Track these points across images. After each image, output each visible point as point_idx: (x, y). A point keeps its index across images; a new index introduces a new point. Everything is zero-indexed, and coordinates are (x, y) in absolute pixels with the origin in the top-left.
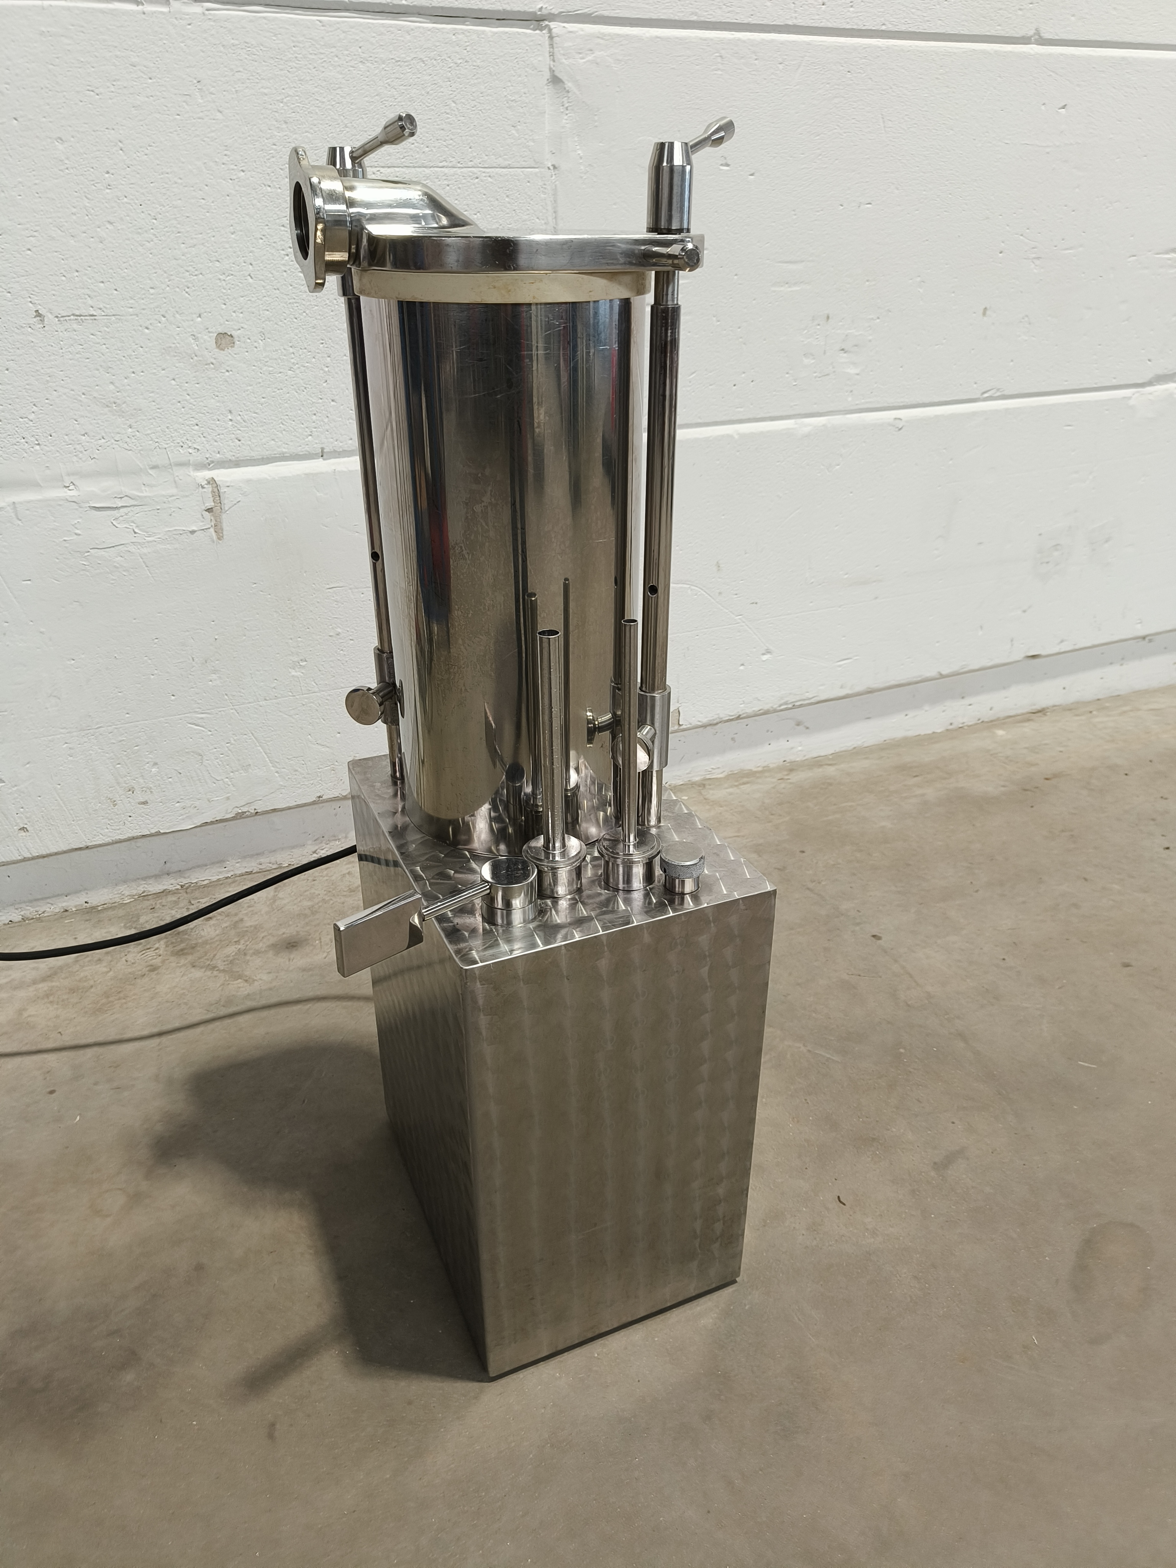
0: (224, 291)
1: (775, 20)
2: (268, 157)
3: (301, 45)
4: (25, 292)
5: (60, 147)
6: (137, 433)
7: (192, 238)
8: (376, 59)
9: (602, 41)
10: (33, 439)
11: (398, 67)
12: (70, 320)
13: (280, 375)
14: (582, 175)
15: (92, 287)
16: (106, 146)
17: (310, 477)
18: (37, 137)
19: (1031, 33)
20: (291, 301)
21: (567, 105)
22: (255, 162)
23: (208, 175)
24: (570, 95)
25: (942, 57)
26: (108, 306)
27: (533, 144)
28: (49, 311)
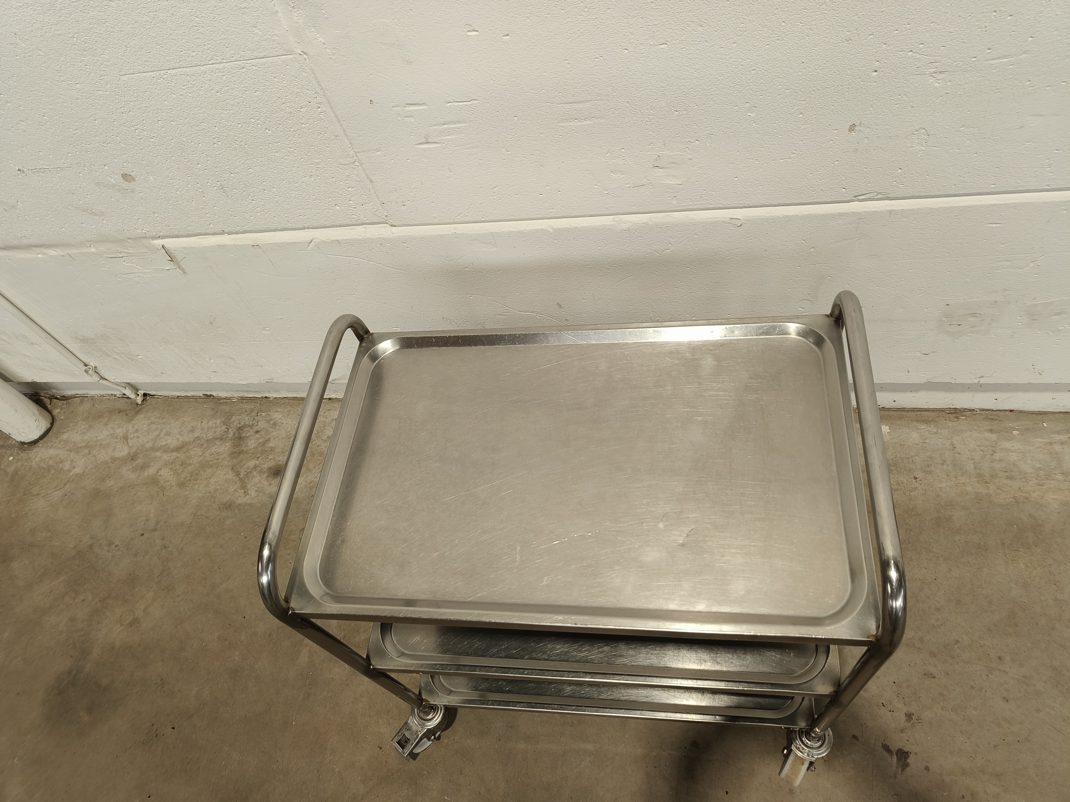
0: (111, 152)
2: (87, 74)
7: (73, 125)
12: (37, 171)
13: (172, 194)
14: (331, 57)
15: (36, 154)
17: (221, 247)
20: (155, 155)
26: (52, 164)
27: (277, 38)
28: (23, 167)
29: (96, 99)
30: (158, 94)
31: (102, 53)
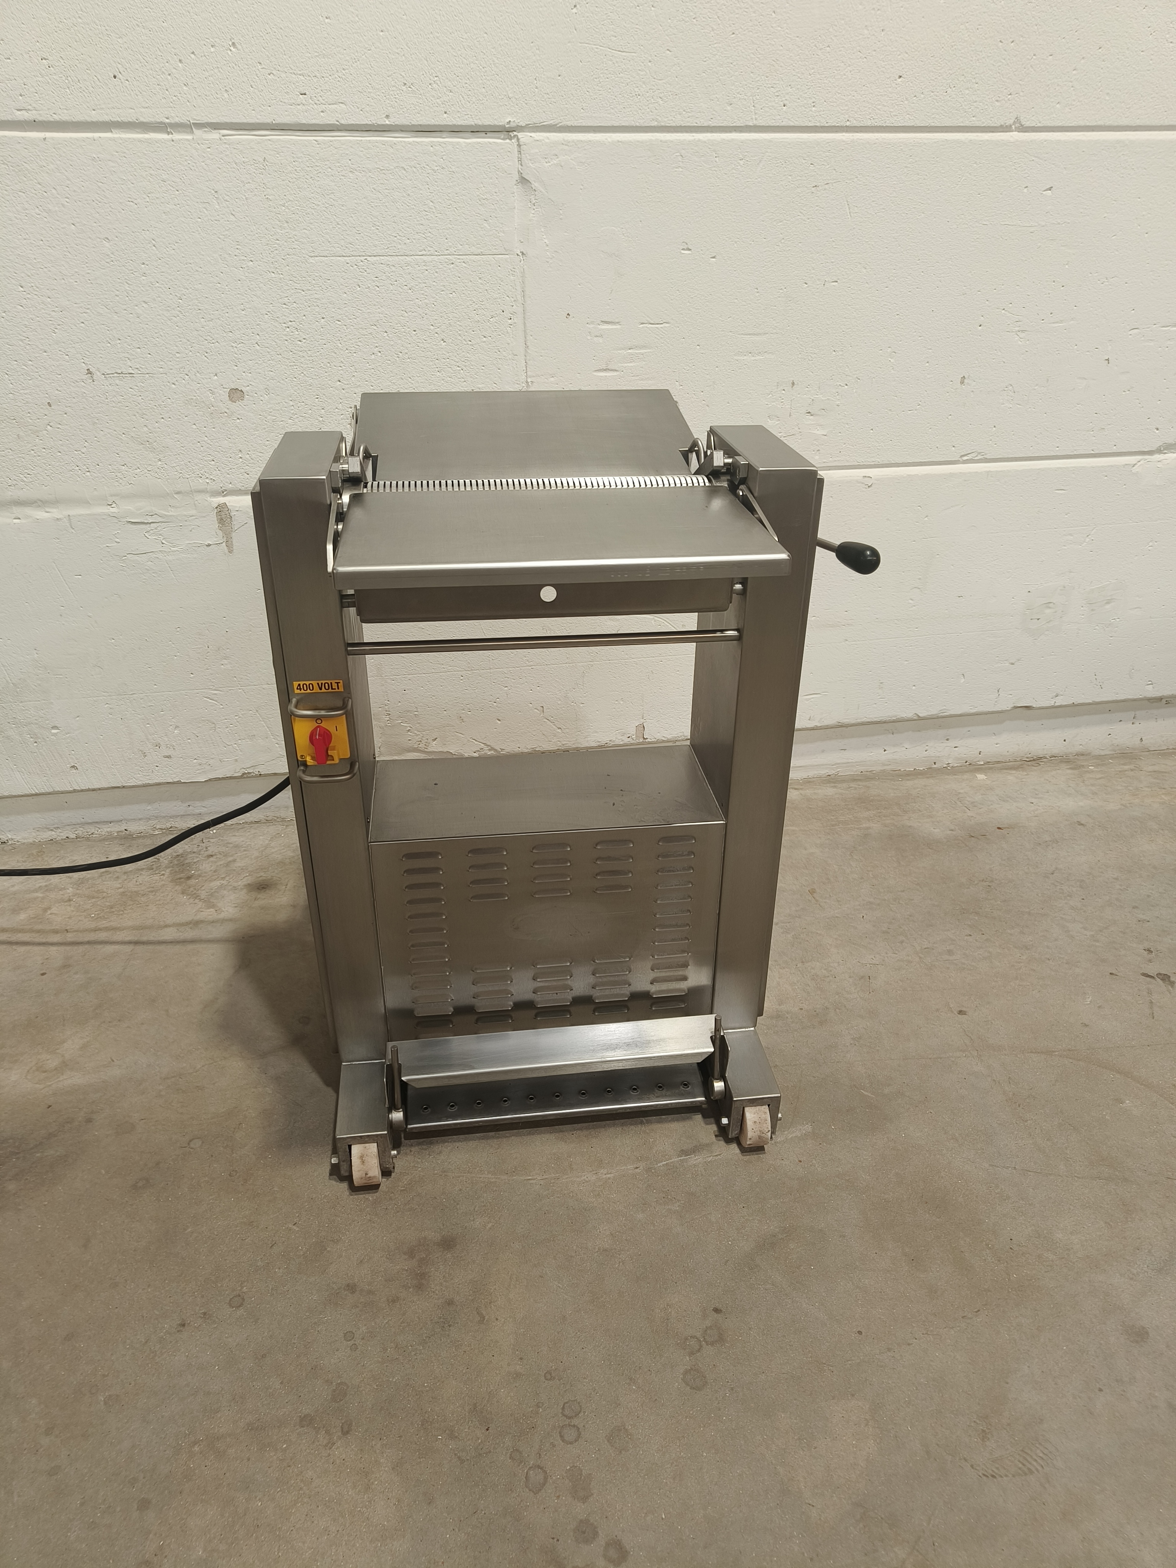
0: (236, 356)
1: (735, 122)
2: (272, 250)
3: (300, 160)
4: (79, 355)
5: (107, 245)
7: (209, 314)
8: (364, 169)
9: (567, 147)
10: (85, 467)
11: (383, 175)
12: (113, 377)
13: (282, 423)
14: (548, 260)
15: (131, 351)
16: (143, 244)
18: (90, 238)
19: (1011, 122)
20: (291, 364)
21: (533, 202)
22: (262, 253)
23: (223, 265)
24: (536, 193)
25: (912, 147)
27: (503, 235)
28: (98, 370)
29: (262, 283)
30: (342, 285)
31: (306, 227)
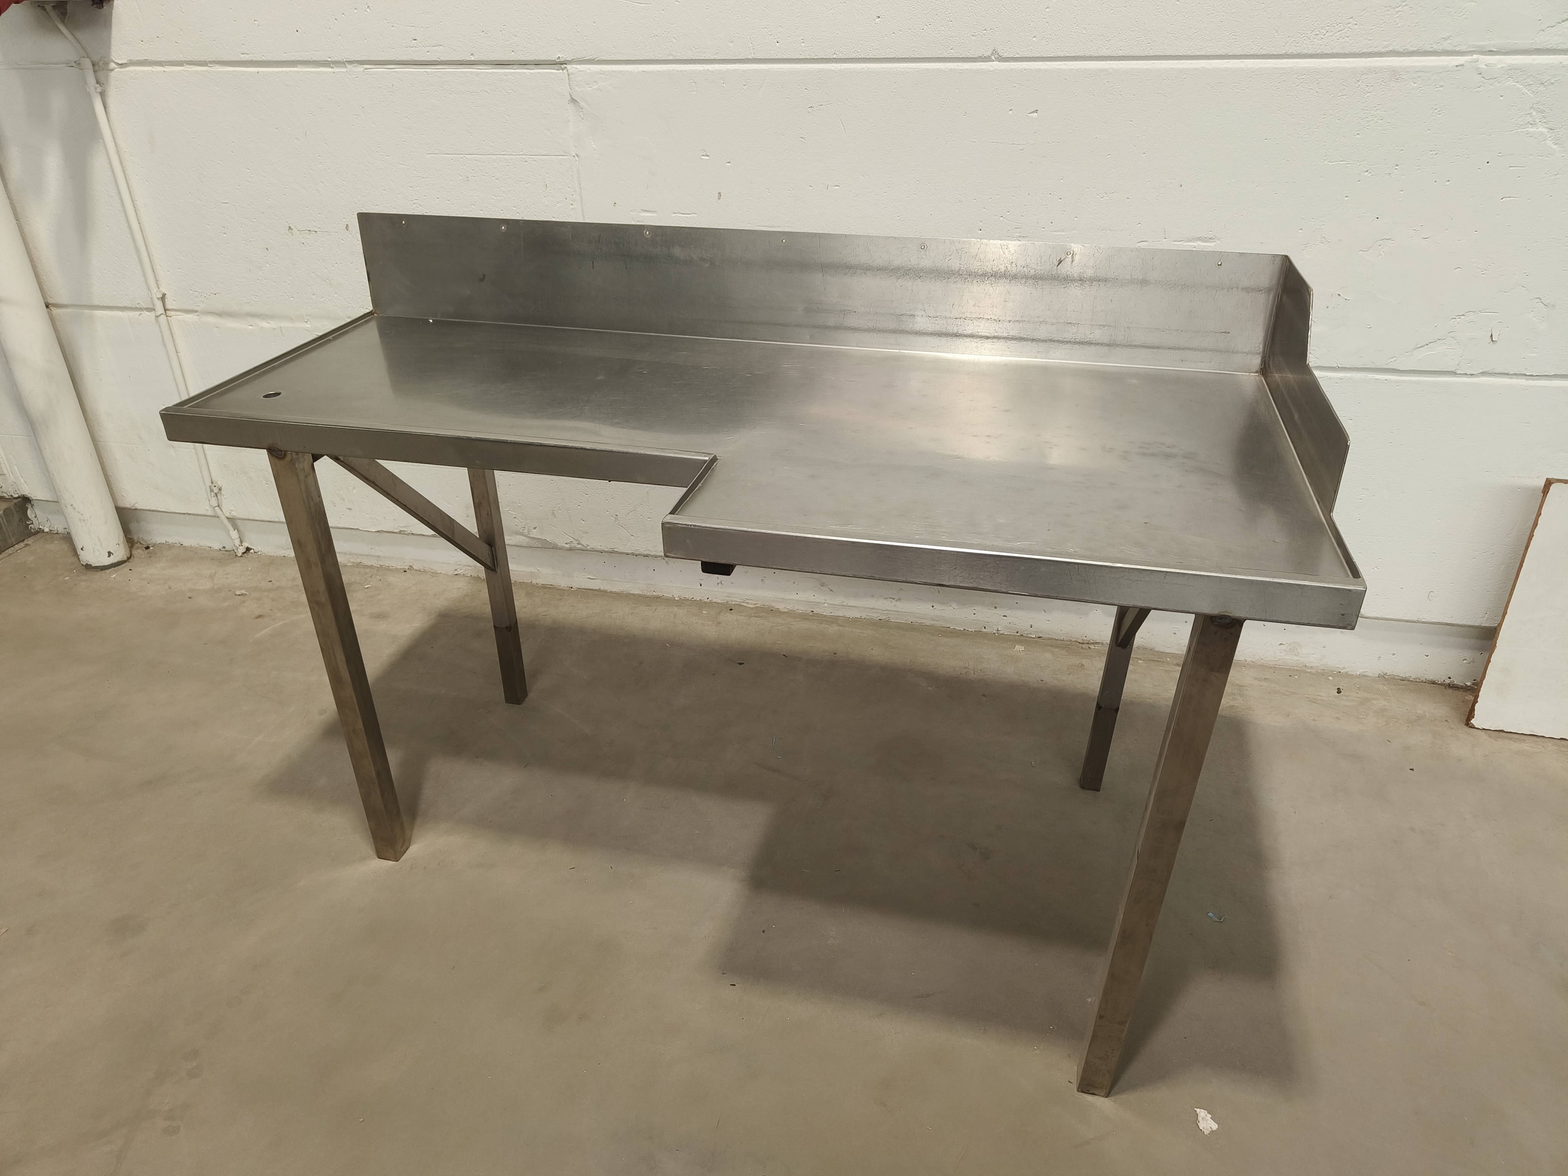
2: (401, 148)
3: (416, 86)
4: (284, 216)
6: (340, 297)
8: (459, 92)
9: (603, 76)
11: (472, 96)
12: (305, 233)
14: (596, 161)
15: (315, 216)
19: (989, 53)
21: (583, 116)
24: (583, 110)
26: (323, 227)
27: (561, 141)
28: (295, 227)
31: (422, 133)
